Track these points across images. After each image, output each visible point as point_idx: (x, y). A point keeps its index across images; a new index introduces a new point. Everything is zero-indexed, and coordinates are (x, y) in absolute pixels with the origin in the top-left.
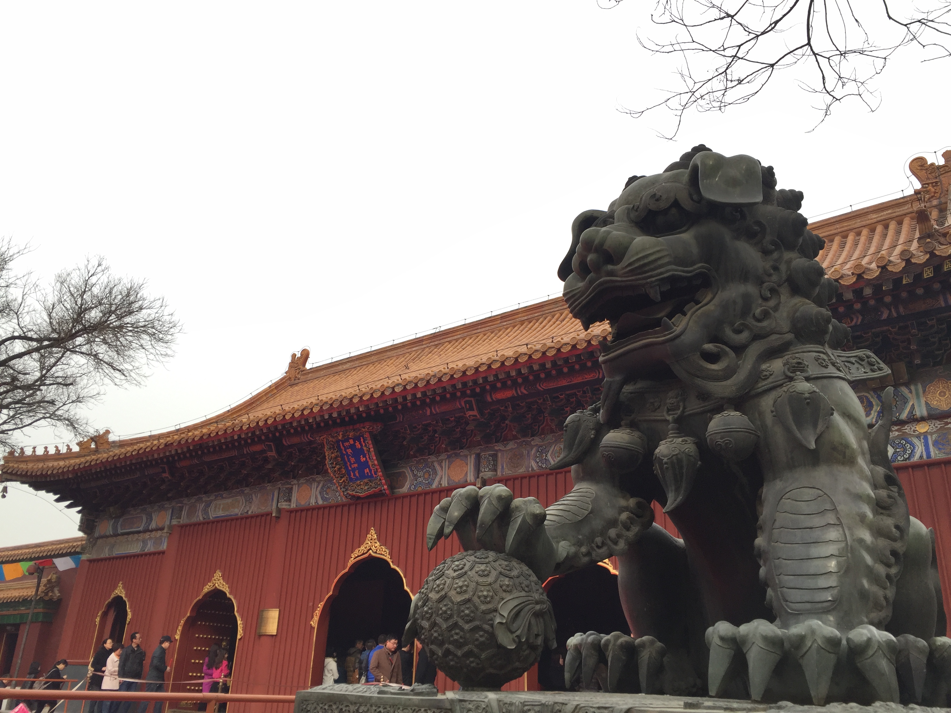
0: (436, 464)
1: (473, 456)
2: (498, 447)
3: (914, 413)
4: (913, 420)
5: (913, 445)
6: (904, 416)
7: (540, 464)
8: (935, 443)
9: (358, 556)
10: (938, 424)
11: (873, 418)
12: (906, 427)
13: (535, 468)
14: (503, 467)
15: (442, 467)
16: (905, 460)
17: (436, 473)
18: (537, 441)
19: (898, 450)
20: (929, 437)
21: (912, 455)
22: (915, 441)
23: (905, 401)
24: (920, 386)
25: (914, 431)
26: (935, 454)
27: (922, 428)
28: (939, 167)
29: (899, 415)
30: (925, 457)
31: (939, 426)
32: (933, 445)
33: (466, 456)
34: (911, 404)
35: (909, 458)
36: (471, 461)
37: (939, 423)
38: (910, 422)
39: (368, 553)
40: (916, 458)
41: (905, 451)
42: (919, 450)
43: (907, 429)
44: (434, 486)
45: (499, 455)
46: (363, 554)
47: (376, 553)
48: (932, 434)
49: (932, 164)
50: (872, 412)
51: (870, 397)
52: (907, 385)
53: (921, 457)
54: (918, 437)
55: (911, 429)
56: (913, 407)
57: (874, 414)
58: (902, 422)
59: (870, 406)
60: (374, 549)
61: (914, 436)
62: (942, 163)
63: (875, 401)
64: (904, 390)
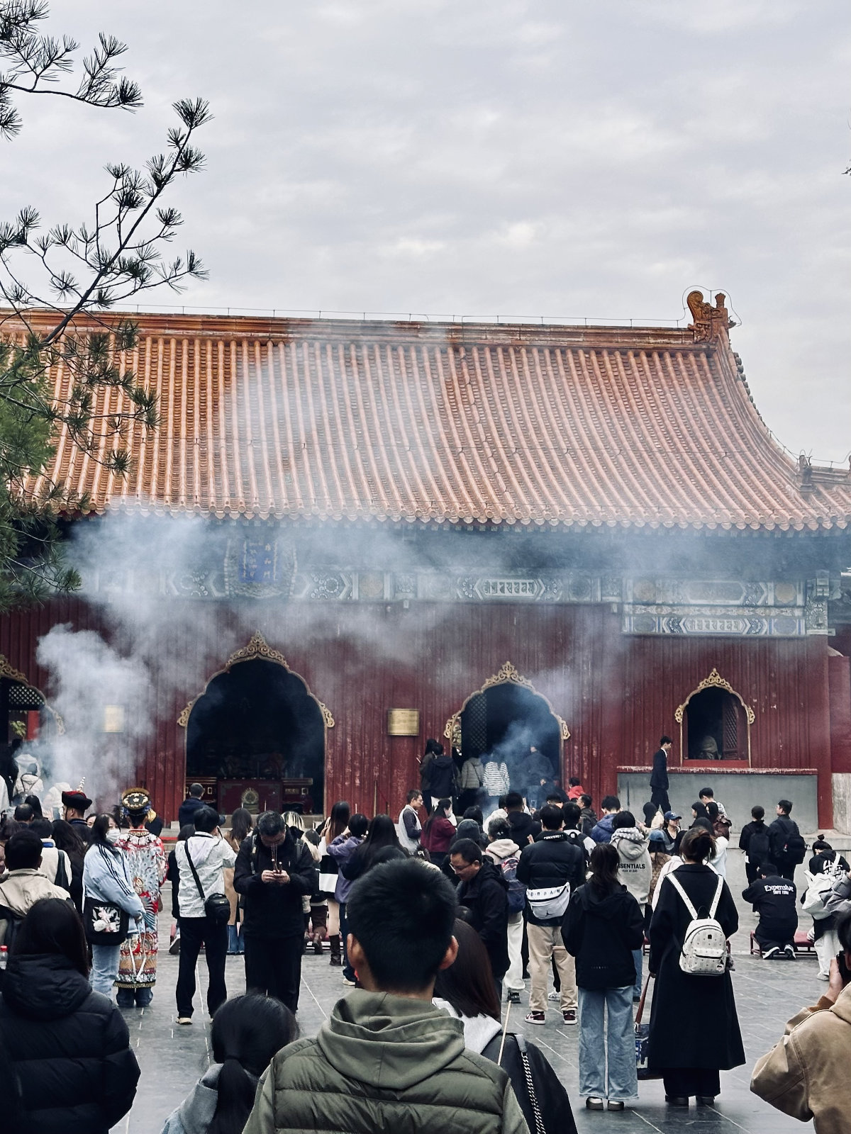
0: (343, 576)
1: (391, 575)
2: (421, 570)
3: (766, 602)
4: (766, 606)
5: (762, 624)
6: (760, 603)
7: (466, 594)
8: (776, 625)
9: (241, 657)
11: (741, 601)
13: (461, 597)
14: (425, 590)
15: (351, 580)
16: (756, 633)
18: (462, 571)
19: (753, 625)
20: (772, 620)
21: (761, 630)
22: (764, 621)
23: (762, 592)
24: (772, 584)
25: (763, 614)
26: (775, 633)
28: (712, 309)
29: (757, 602)
30: (768, 632)
31: (778, 613)
32: (774, 626)
33: (382, 573)
34: (765, 595)
35: (758, 633)
36: (388, 579)
37: (778, 610)
38: (762, 607)
39: (255, 656)
40: (763, 633)
41: (757, 627)
42: (766, 628)
43: (758, 611)
44: (342, 597)
45: (421, 578)
46: (249, 656)
47: (266, 656)
48: (774, 617)
49: (708, 304)
51: (741, 585)
52: (765, 582)
53: (766, 633)
54: (766, 617)
55: (761, 612)
56: (766, 598)
57: (742, 598)
58: (757, 607)
59: (741, 593)
60: (262, 651)
61: (763, 617)
62: (714, 304)
63: (744, 589)
64: (763, 585)
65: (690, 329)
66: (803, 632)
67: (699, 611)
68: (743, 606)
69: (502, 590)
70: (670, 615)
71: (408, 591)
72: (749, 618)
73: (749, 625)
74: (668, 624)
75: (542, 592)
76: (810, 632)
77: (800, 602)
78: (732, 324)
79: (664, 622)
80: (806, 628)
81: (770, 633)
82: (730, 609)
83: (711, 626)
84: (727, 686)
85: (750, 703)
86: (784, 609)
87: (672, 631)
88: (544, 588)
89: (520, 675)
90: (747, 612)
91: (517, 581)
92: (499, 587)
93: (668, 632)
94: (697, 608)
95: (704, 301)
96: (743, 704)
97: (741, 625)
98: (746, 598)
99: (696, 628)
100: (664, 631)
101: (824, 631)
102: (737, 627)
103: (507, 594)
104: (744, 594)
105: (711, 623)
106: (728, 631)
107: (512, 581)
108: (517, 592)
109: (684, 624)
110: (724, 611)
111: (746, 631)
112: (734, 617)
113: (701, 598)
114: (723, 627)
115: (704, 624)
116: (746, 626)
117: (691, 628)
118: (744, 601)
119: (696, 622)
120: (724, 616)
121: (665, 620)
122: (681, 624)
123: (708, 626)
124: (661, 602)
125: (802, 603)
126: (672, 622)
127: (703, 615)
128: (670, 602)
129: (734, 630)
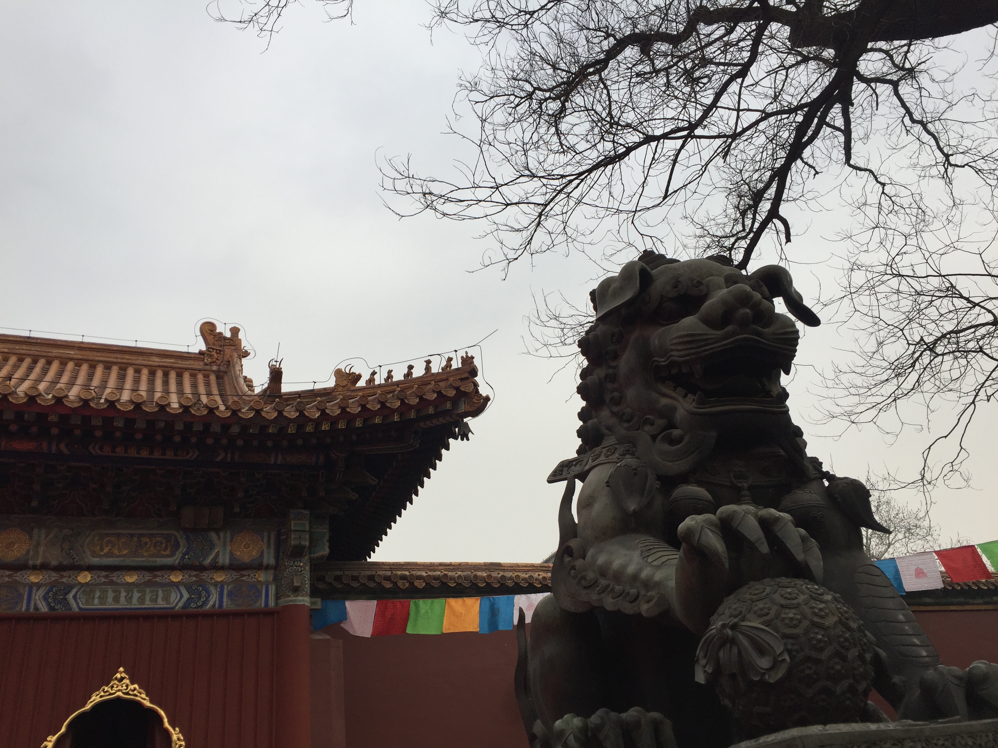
3: (217, 561)
4: (216, 567)
5: (208, 593)
6: (208, 561)
8: (230, 594)
10: (235, 575)
11: (176, 559)
12: (204, 574)
16: (198, 607)
19: (193, 596)
20: (226, 587)
21: (205, 603)
22: (212, 589)
23: (212, 546)
24: (228, 535)
25: (211, 579)
26: (227, 604)
27: (219, 577)
28: (225, 338)
29: (203, 560)
30: (217, 605)
31: (235, 577)
32: (228, 595)
34: (216, 551)
35: (201, 606)
37: (235, 573)
38: (210, 569)
40: (208, 607)
41: (200, 597)
42: (214, 599)
43: (205, 575)
48: (228, 584)
49: (221, 334)
50: (177, 553)
51: (178, 536)
52: (217, 531)
53: (214, 605)
54: (214, 585)
55: (208, 576)
56: (217, 554)
57: (178, 555)
58: (202, 568)
59: (177, 546)
61: (211, 584)
62: (228, 334)
63: (183, 542)
64: (213, 535)
65: (201, 353)
66: (272, 603)
67: (106, 577)
68: (180, 568)
70: (52, 585)
72: (188, 587)
73: (186, 596)
74: (45, 598)
76: (283, 602)
77: (269, 559)
78: (246, 354)
79: (38, 596)
80: (277, 598)
81: (221, 606)
82: (156, 572)
83: (122, 599)
84: (141, 696)
86: (244, 572)
87: (51, 608)
90: (185, 576)
93: (44, 608)
94: (104, 573)
95: (218, 331)
96: (167, 725)
97: (174, 598)
98: (185, 555)
99: (96, 601)
100: (36, 608)
102: (166, 599)
104: (182, 549)
105: (123, 594)
106: (151, 605)
109: (75, 597)
110: (148, 576)
111: (180, 605)
112: (162, 585)
113: (111, 555)
114: (142, 600)
115: (111, 595)
116: (182, 596)
117: (87, 603)
118: (183, 558)
119: (97, 594)
120: (149, 584)
121: (41, 592)
122: (70, 596)
123: (116, 599)
124: (38, 562)
125: (272, 561)
126: (55, 594)
127: (112, 583)
128: (54, 563)
129: (161, 603)
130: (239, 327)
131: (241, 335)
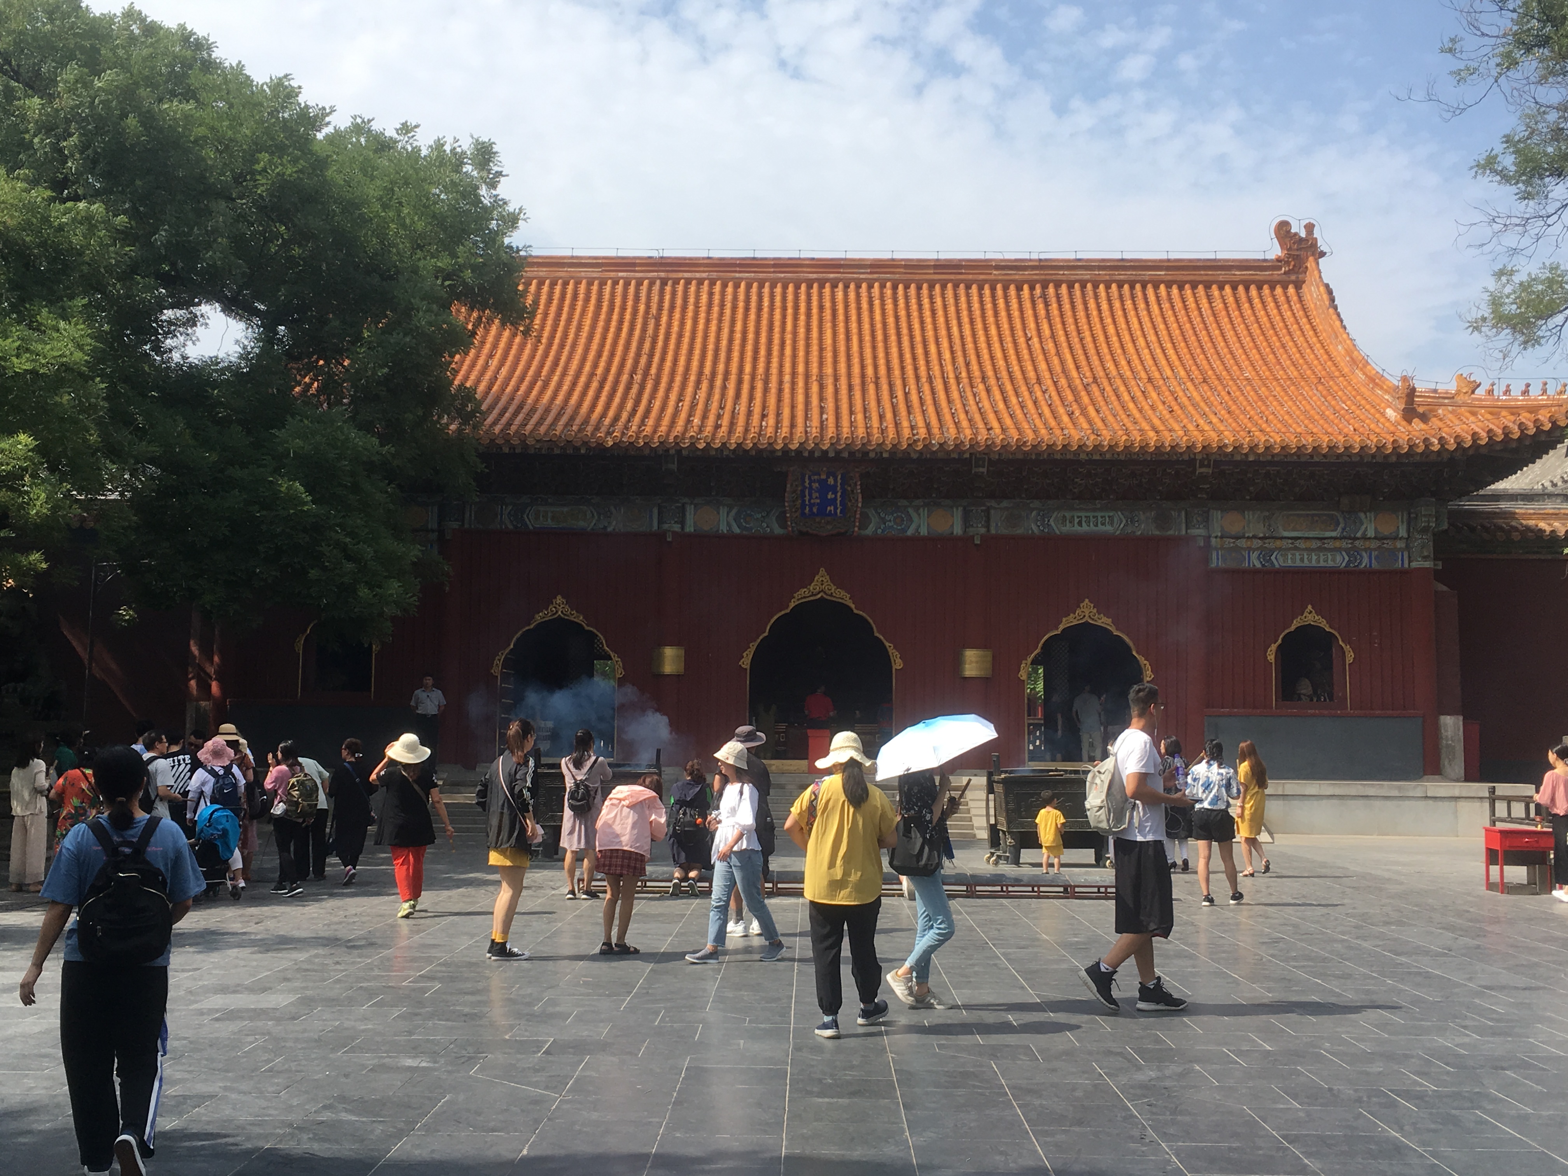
0: (910, 510)
1: (960, 509)
2: (993, 503)
3: (1366, 534)
4: (1365, 538)
5: (1362, 557)
6: (1359, 535)
7: (1042, 528)
8: (1377, 558)
9: (805, 597)
10: (1378, 543)
11: (1338, 532)
13: (1036, 532)
14: (997, 525)
15: (919, 515)
16: (1355, 566)
17: (911, 520)
18: (1036, 504)
19: (1351, 559)
20: (1373, 552)
21: (1360, 563)
22: (1364, 554)
23: (1362, 523)
24: (1373, 514)
25: (1363, 546)
26: (1375, 565)
27: (1369, 545)
28: (1301, 239)
29: (1356, 533)
30: (1368, 566)
31: (1379, 546)
32: (1375, 558)
33: (952, 507)
34: (1365, 526)
35: (1357, 566)
36: (958, 514)
38: (1361, 539)
39: (819, 596)
40: (1362, 567)
41: (1356, 559)
42: (1365, 561)
43: (1357, 543)
44: (910, 532)
45: (992, 512)
46: (813, 595)
47: (831, 595)
48: (1375, 550)
49: (1296, 234)
51: (1338, 516)
52: (1365, 512)
53: (1366, 566)
54: (1365, 550)
55: (1361, 544)
56: (1366, 529)
57: (1339, 529)
58: (1355, 538)
59: (1338, 524)
60: (828, 592)
61: (1362, 550)
62: (1303, 234)
63: (1341, 520)
64: (1362, 515)
65: (1279, 260)
66: (1406, 565)
67: (1292, 543)
68: (1341, 538)
69: (1080, 524)
70: (1261, 549)
71: (980, 525)
72: (1347, 551)
73: (1347, 558)
74: (1259, 558)
75: (1122, 526)
76: (1414, 565)
77: (1403, 533)
78: (1322, 254)
79: (1254, 556)
80: (1410, 561)
81: (1371, 566)
82: (1326, 541)
83: (1306, 560)
84: (1323, 624)
85: (1348, 641)
86: (1385, 542)
87: (1263, 565)
88: (1124, 522)
89: (1099, 614)
90: (1344, 544)
91: (1096, 514)
92: (1077, 520)
93: (1258, 565)
94: (1290, 541)
95: (1293, 231)
96: (1341, 643)
97: (1339, 559)
98: (1344, 529)
99: (1289, 561)
100: (1254, 565)
101: (1428, 564)
102: (1334, 560)
103: (1085, 527)
104: (1342, 525)
105: (1306, 557)
106: (1324, 564)
107: (1090, 514)
108: (1096, 525)
109: (1276, 558)
110: (1319, 543)
111: (1344, 564)
112: (1330, 550)
113: (1294, 530)
114: (1318, 561)
115: (1298, 557)
116: (1344, 559)
117: (1284, 562)
118: (1342, 532)
119: (1290, 556)
120: (1320, 549)
121: (1256, 554)
122: (1273, 558)
123: (1302, 560)
124: (1251, 535)
125: (1405, 535)
126: (1264, 556)
127: (1296, 548)
128: (1261, 535)
129: (1331, 564)
130: (1315, 223)
131: (1316, 234)
